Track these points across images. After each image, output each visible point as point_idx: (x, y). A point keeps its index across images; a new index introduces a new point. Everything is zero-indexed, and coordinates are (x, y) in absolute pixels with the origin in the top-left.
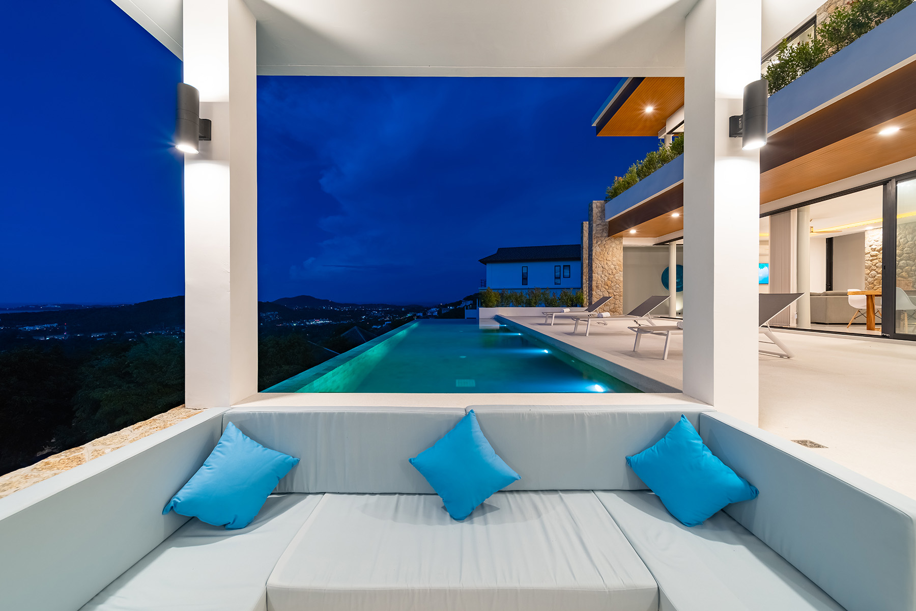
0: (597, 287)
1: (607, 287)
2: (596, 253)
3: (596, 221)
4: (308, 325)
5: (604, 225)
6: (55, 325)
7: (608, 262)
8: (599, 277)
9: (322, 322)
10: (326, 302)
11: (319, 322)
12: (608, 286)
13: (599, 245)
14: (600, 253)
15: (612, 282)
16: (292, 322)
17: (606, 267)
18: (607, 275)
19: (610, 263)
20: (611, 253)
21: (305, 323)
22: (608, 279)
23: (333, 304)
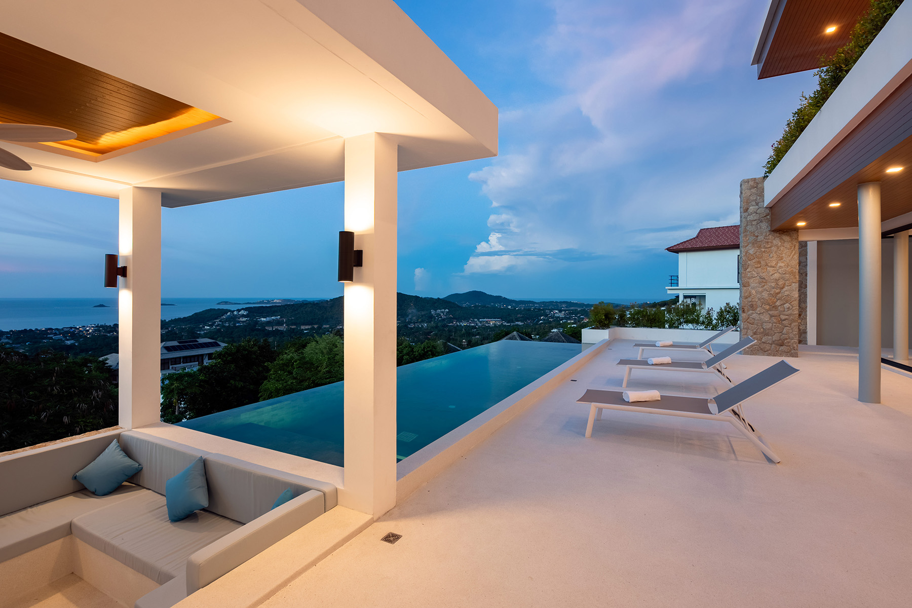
2: (747, 257)
3: (748, 209)
4: (479, 326)
5: (762, 213)
6: (278, 317)
8: (754, 292)
9: (494, 322)
11: (491, 323)
12: (769, 305)
13: (753, 244)
14: (755, 255)
15: (778, 300)
16: (462, 321)
18: (768, 289)
20: (775, 255)
21: (475, 323)
22: (770, 295)
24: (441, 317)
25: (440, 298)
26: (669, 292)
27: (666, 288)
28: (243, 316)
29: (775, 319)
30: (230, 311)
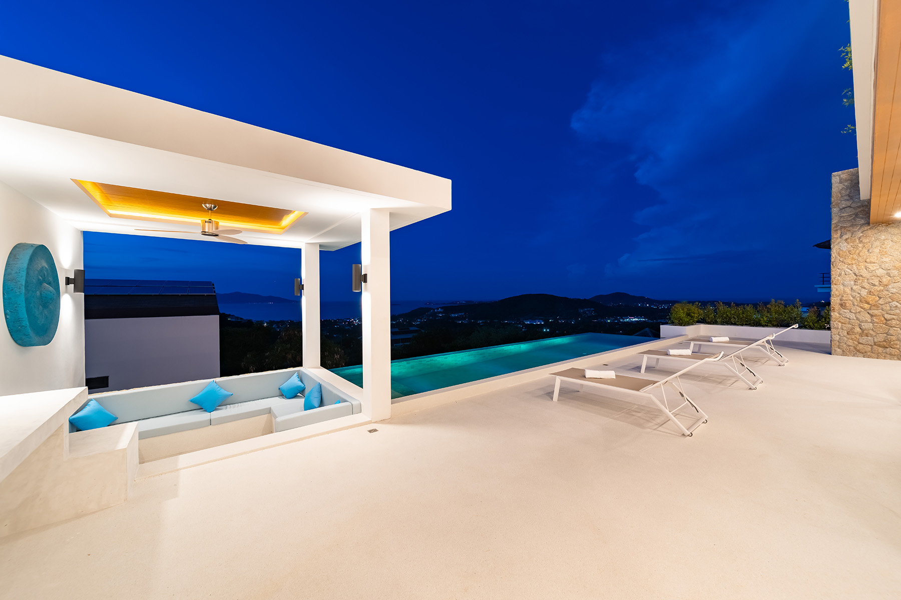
0: (841, 305)
1: (866, 306)
2: (839, 254)
3: (837, 204)
4: (622, 322)
5: (859, 207)
6: (463, 314)
7: (868, 265)
8: (848, 290)
9: (637, 319)
10: (642, 299)
11: (634, 320)
12: (868, 303)
13: (846, 239)
14: (849, 251)
15: (880, 298)
16: (606, 319)
17: (864, 273)
18: (866, 285)
19: (871, 267)
20: (877, 250)
21: (619, 320)
22: (870, 293)
23: (649, 301)
24: (587, 315)
25: (587, 299)
26: (819, 290)
27: (815, 286)
28: (440, 312)
29: (876, 318)
30: (432, 309)
